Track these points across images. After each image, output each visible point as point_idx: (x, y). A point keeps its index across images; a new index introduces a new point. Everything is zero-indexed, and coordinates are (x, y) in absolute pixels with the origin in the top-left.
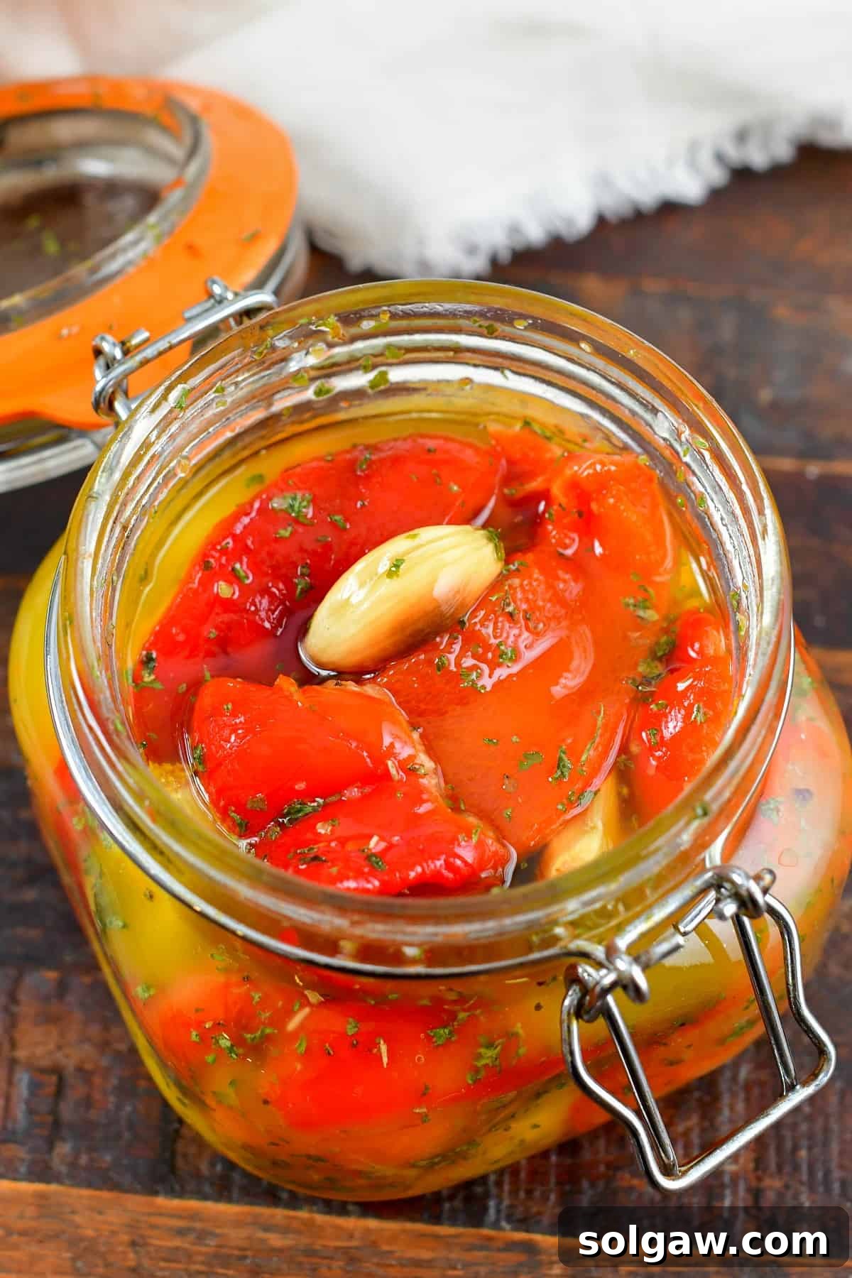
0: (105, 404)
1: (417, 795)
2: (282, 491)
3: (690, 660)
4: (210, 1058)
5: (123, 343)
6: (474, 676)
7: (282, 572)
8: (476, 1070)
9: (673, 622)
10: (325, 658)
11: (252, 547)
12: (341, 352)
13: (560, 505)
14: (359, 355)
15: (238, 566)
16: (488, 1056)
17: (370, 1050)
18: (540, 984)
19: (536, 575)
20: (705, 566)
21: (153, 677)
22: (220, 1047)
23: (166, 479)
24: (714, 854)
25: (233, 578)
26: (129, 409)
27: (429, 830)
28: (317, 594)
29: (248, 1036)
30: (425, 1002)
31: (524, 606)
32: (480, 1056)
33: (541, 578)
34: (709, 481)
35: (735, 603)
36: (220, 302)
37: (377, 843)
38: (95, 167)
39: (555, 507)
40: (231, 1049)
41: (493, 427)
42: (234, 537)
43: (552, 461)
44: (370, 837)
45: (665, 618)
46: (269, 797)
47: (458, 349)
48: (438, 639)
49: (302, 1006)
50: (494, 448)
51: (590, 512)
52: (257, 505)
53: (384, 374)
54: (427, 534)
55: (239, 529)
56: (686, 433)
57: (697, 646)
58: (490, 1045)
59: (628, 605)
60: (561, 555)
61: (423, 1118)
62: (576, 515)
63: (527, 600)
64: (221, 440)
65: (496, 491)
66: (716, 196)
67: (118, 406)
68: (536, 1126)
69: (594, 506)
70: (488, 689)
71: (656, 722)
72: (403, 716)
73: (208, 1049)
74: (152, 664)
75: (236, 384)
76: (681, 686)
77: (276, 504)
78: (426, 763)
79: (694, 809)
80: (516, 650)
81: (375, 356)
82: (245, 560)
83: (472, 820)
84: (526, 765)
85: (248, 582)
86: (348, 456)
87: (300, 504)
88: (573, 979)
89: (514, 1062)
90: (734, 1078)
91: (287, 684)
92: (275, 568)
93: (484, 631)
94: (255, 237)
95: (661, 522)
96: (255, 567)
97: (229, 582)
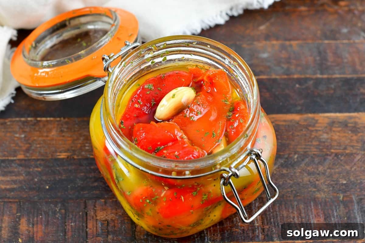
0: (106, 69)
1: (184, 143)
2: (146, 84)
3: (238, 111)
4: (145, 205)
5: (109, 56)
6: (193, 118)
7: (149, 101)
8: (203, 201)
9: (233, 104)
10: (160, 118)
11: (142, 96)
12: (156, 53)
13: (206, 82)
14: (160, 54)
15: (139, 100)
16: (205, 197)
17: (180, 199)
18: (214, 180)
19: (203, 96)
20: (239, 91)
21: (123, 126)
22: (147, 202)
23: (122, 83)
24: (249, 146)
25: (138, 103)
26: (112, 70)
27: (187, 149)
28: (157, 105)
29: (153, 199)
30: (190, 186)
31: (201, 102)
32: (203, 197)
33: (204, 97)
34: (238, 72)
35: (246, 96)
36: (128, 46)
37: (177, 153)
38: (90, 27)
39: (205, 82)
40: (149, 202)
41: (189, 67)
42: (138, 94)
43: (203, 73)
44: (175, 152)
45: (231, 103)
46: (152, 147)
47: (180, 51)
48: (184, 111)
49: (164, 191)
50: (190, 72)
51: (213, 83)
52: (141, 87)
53: (165, 58)
54: (179, 89)
55: (138, 93)
56: (232, 62)
57: (239, 108)
58: (205, 195)
59: (223, 101)
60: (208, 92)
61: (192, 213)
62: (210, 84)
63: (202, 101)
64: (132, 75)
65: (192, 81)
66: (227, 22)
67: (109, 69)
68: (215, 216)
69: (214, 81)
70: (196, 120)
71: (232, 124)
72: (178, 127)
73: (144, 203)
74: (122, 123)
75: (135, 61)
76: (237, 116)
77: (146, 87)
78: (185, 137)
79: (245, 135)
80: (201, 112)
81: (163, 54)
82: (140, 99)
83: (196, 147)
84: (206, 135)
85: (141, 104)
86: (159, 76)
87: (151, 86)
88: (222, 177)
89: (210, 198)
90: (255, 206)
91: (153, 123)
92: (147, 100)
93: (193, 108)
94: (132, 35)
95: (228, 83)
96: (142, 100)
97: (137, 104)
